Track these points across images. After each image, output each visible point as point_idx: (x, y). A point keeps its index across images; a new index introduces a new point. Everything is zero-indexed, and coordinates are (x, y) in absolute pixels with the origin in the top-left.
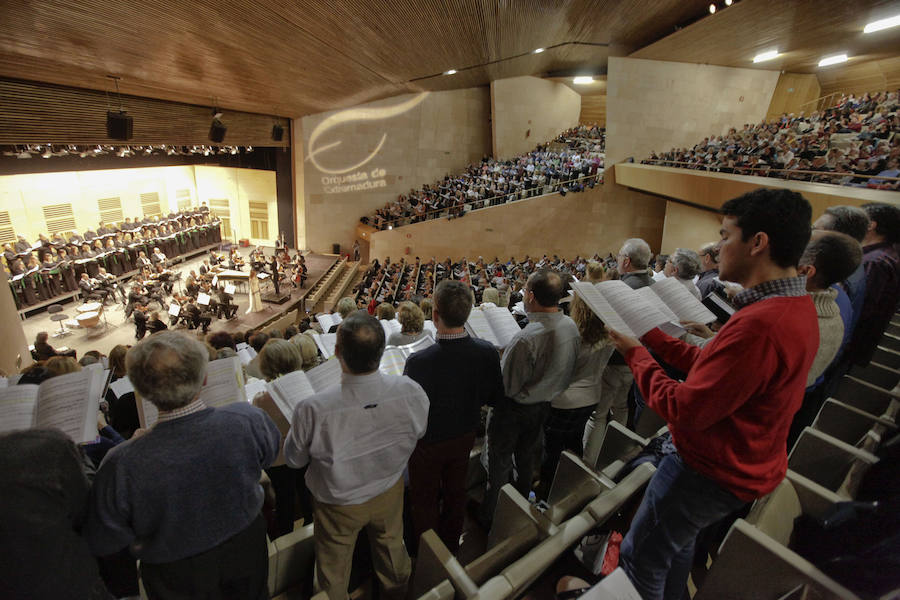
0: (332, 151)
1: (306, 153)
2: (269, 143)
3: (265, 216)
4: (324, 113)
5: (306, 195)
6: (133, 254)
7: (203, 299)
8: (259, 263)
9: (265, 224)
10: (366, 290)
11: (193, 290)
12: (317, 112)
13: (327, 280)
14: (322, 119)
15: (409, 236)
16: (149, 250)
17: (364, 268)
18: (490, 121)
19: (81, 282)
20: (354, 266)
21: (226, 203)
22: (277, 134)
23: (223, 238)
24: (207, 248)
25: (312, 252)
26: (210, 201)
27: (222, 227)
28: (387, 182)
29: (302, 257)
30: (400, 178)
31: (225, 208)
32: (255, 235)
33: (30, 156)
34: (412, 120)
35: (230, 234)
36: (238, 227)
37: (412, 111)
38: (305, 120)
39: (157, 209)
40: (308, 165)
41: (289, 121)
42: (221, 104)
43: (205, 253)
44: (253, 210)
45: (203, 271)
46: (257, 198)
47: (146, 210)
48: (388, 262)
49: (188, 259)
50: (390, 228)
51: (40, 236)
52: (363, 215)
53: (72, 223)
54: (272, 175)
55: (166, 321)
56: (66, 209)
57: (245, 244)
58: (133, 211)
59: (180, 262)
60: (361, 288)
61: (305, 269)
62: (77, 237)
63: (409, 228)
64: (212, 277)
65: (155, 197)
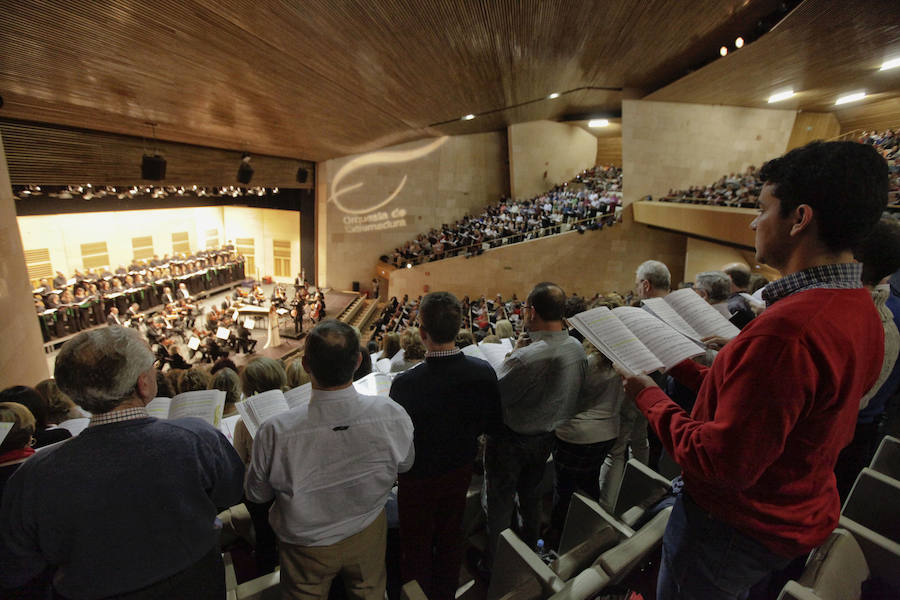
0: (353, 193)
1: (329, 194)
2: (294, 185)
3: (288, 254)
4: (347, 158)
5: (328, 233)
6: (160, 289)
7: (223, 333)
8: (279, 299)
9: (288, 262)
10: (384, 327)
11: (212, 325)
12: (341, 156)
13: (348, 313)
14: (346, 162)
15: (428, 274)
16: (174, 286)
17: (382, 306)
18: (508, 163)
20: (372, 303)
21: (251, 242)
22: (302, 176)
23: (247, 275)
24: (231, 285)
25: (332, 290)
26: (237, 240)
27: (246, 265)
28: (407, 222)
29: (322, 294)
30: (420, 218)
31: (251, 246)
32: (278, 272)
33: (71, 197)
34: (433, 163)
35: (254, 272)
36: (261, 266)
37: (432, 155)
38: (329, 163)
39: (186, 247)
40: (331, 206)
41: (314, 165)
42: (250, 148)
43: (229, 289)
44: (277, 248)
45: (225, 306)
46: (281, 237)
47: (176, 248)
48: (406, 299)
49: (212, 295)
50: (409, 266)
51: (76, 271)
52: (382, 253)
53: (105, 260)
54: (296, 215)
55: (186, 356)
56: (102, 247)
57: (268, 281)
58: (163, 249)
59: (205, 297)
60: (379, 324)
61: (323, 305)
62: (108, 274)
63: (427, 266)
64: (232, 312)
65: (185, 236)
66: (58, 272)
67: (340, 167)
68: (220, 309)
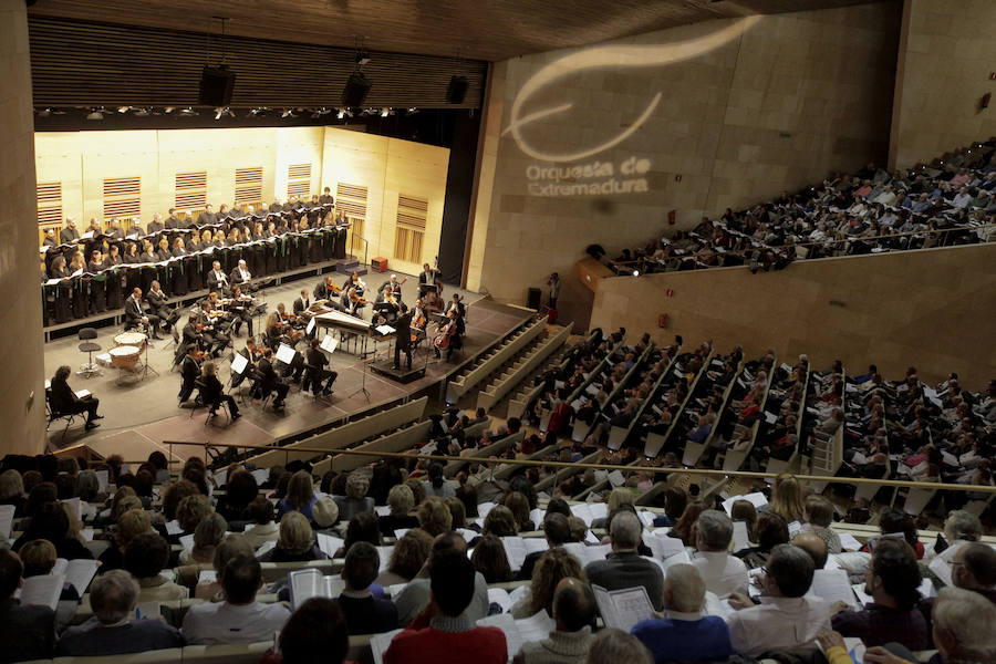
0: (553, 122)
1: (505, 122)
2: (440, 103)
3: (421, 222)
4: (547, 54)
5: (494, 194)
7: (285, 354)
8: (389, 305)
9: (419, 237)
10: (560, 384)
11: (273, 338)
12: (538, 52)
13: (498, 352)
14: (545, 63)
15: (670, 293)
16: (229, 260)
17: (572, 340)
19: (129, 300)
20: (556, 332)
21: (362, 193)
22: (457, 89)
23: (348, 251)
24: (319, 266)
25: (489, 298)
26: (340, 186)
27: (349, 232)
28: (651, 186)
29: (461, 306)
30: (678, 178)
31: (360, 201)
32: (400, 254)
34: (720, 69)
35: (359, 247)
36: (374, 238)
37: (718, 53)
38: (514, 65)
39: (256, 193)
40: (507, 144)
41: (485, 69)
43: (313, 274)
44: (404, 211)
45: (298, 307)
46: (414, 191)
47: (240, 195)
48: (618, 337)
49: (285, 280)
50: (636, 273)
51: (92, 222)
52: (592, 242)
53: (135, 207)
54: (443, 154)
55: (225, 380)
56: (133, 185)
57: (380, 267)
58: (221, 196)
59: (273, 283)
60: (550, 379)
63: (674, 277)
64: (308, 319)
65: (256, 174)
66: (68, 221)
67: (531, 73)
68: (289, 310)
